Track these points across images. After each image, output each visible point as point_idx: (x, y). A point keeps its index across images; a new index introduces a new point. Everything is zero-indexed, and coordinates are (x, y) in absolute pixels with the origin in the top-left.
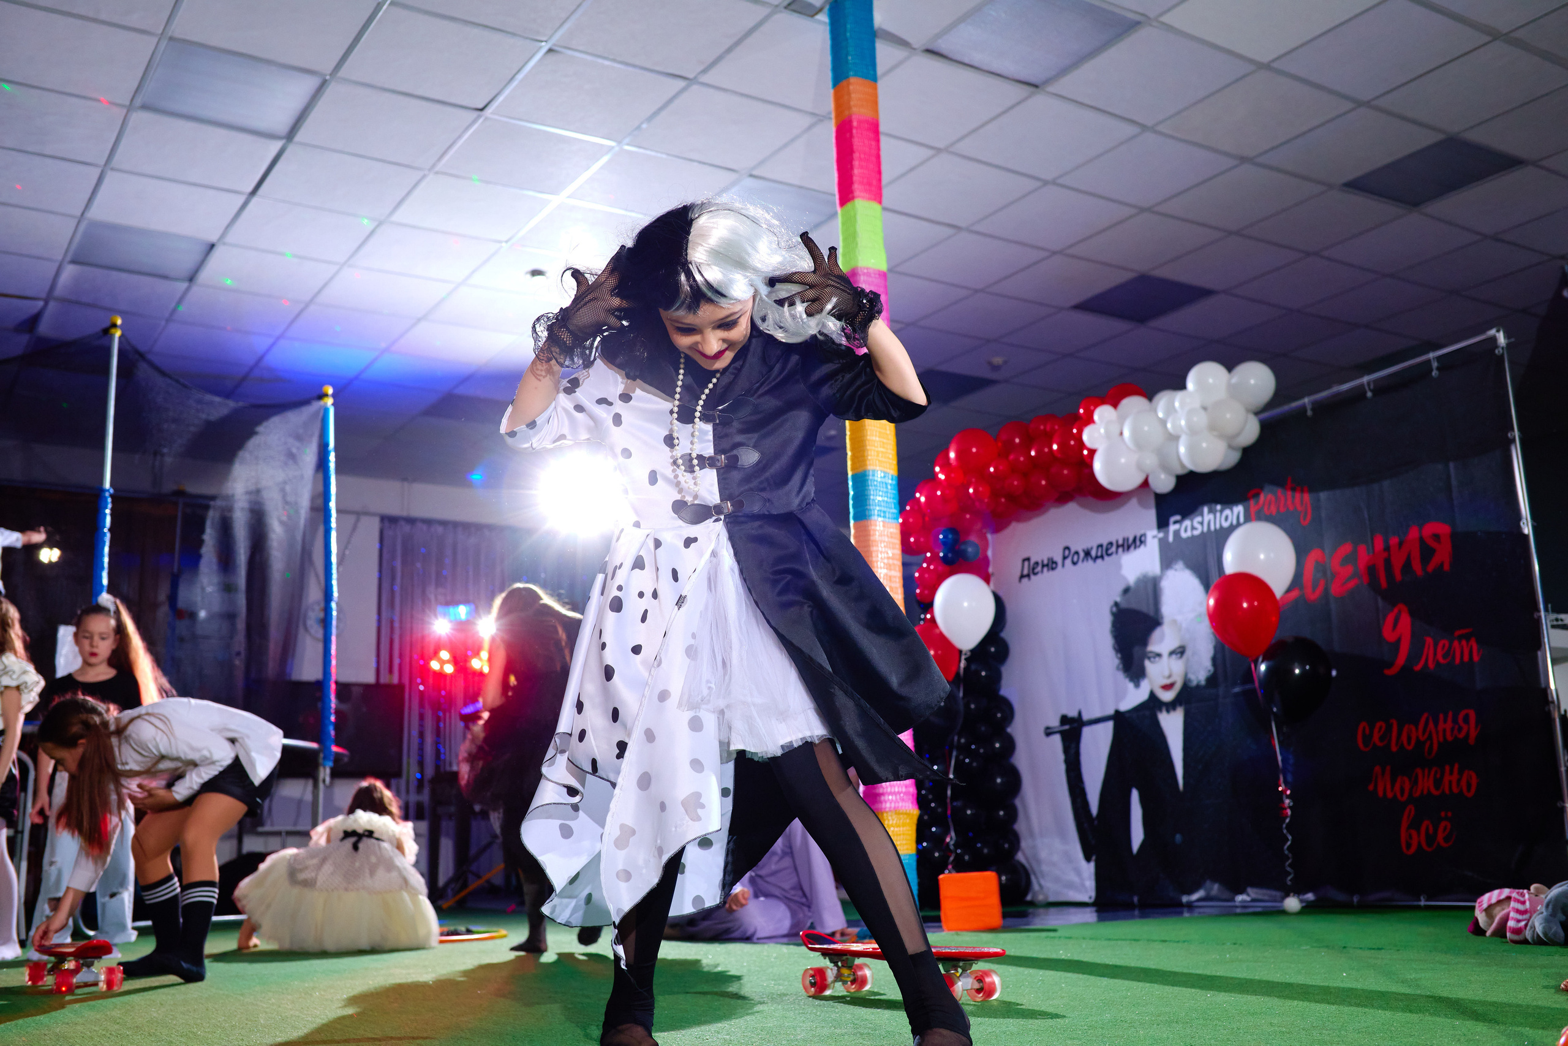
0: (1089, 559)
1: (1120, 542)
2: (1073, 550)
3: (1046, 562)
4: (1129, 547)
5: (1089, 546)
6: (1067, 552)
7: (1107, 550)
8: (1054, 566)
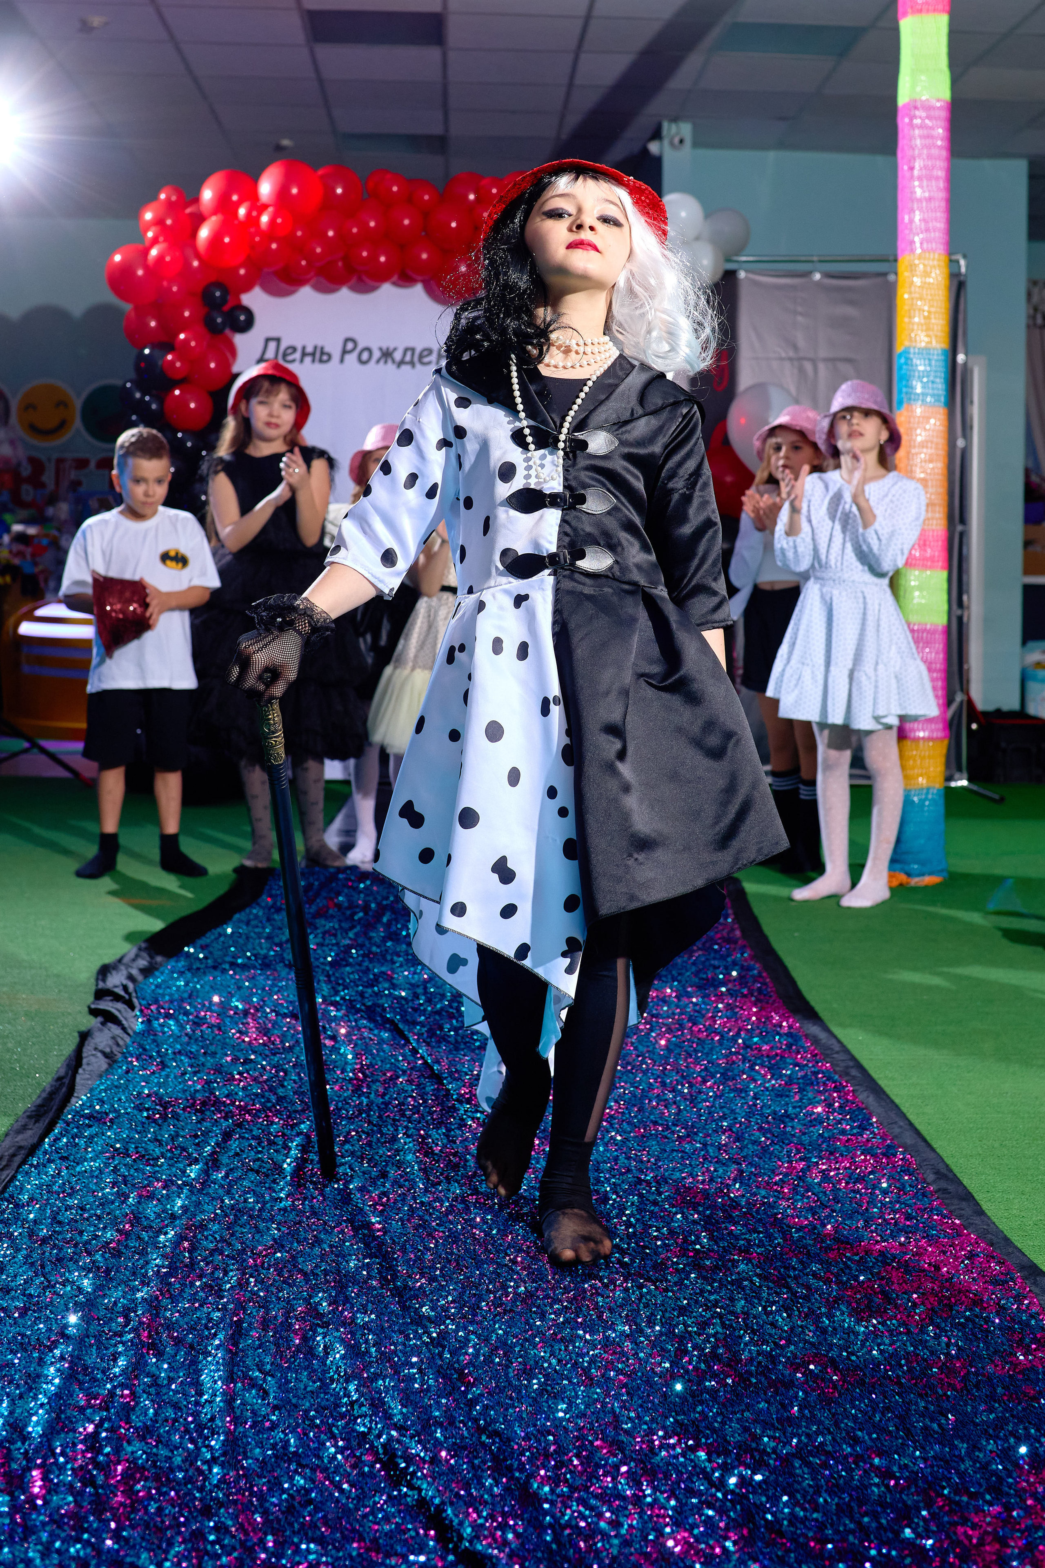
0: (390, 361)
2: (363, 345)
3: (309, 349)
5: (392, 347)
6: (350, 346)
7: (421, 357)
8: (325, 358)
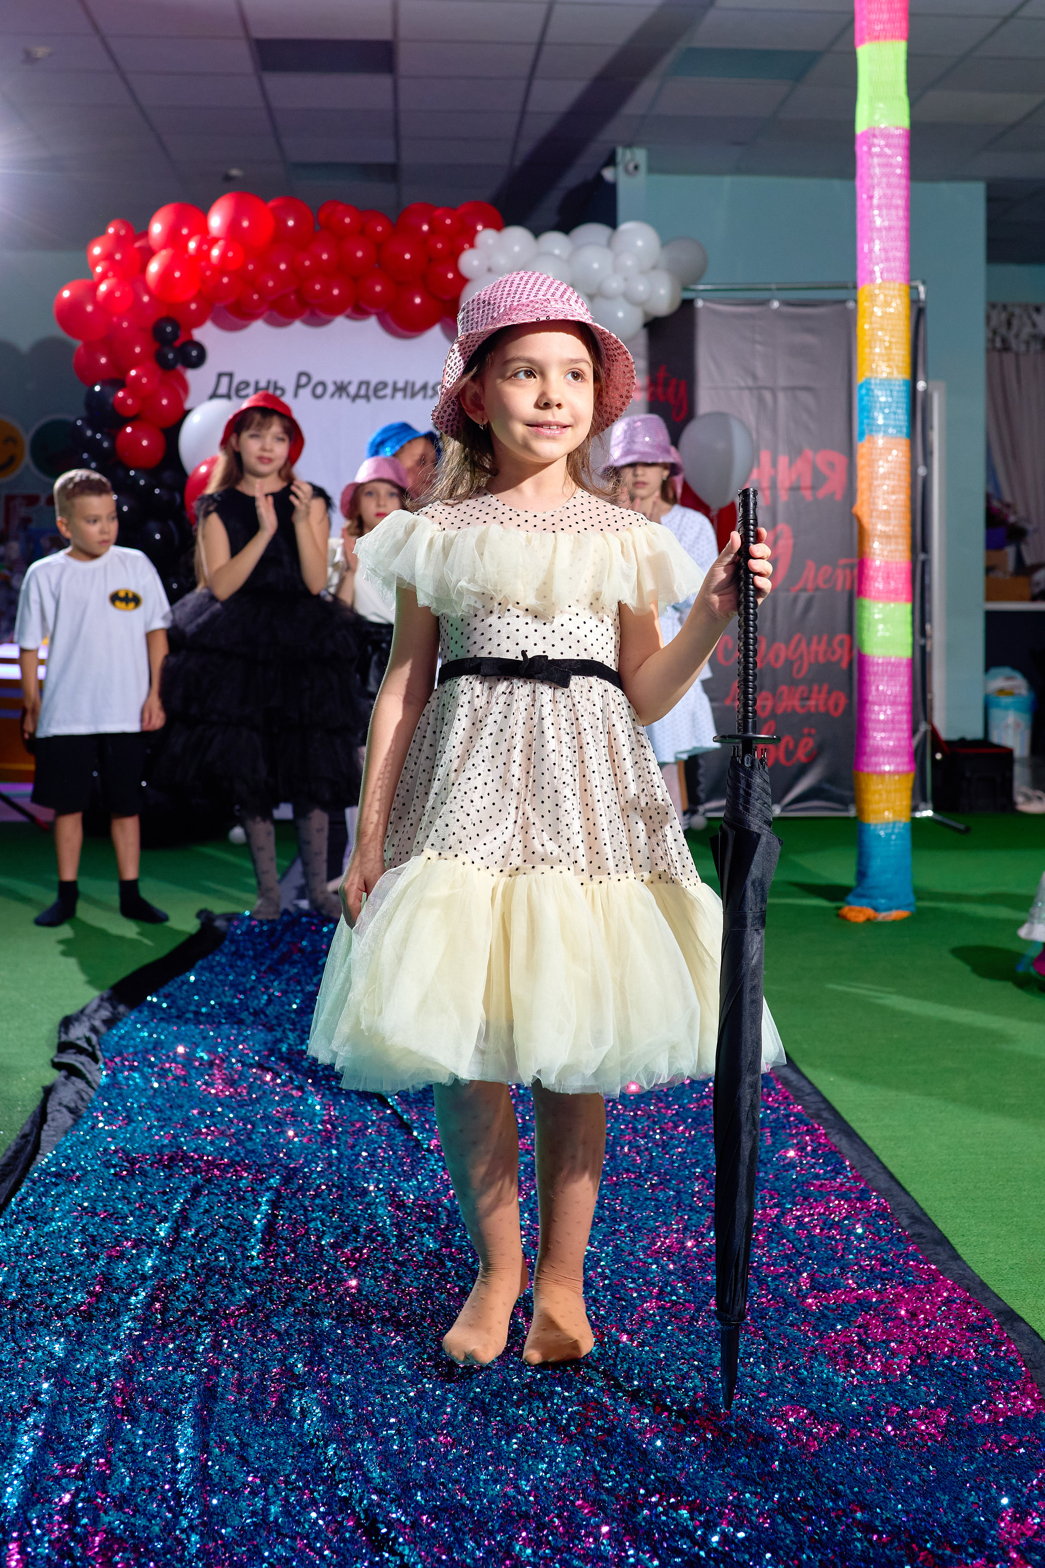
0: (344, 396)
1: (401, 385)
2: (315, 380)
4: (413, 395)
5: (346, 381)
6: (304, 380)
7: (376, 390)
